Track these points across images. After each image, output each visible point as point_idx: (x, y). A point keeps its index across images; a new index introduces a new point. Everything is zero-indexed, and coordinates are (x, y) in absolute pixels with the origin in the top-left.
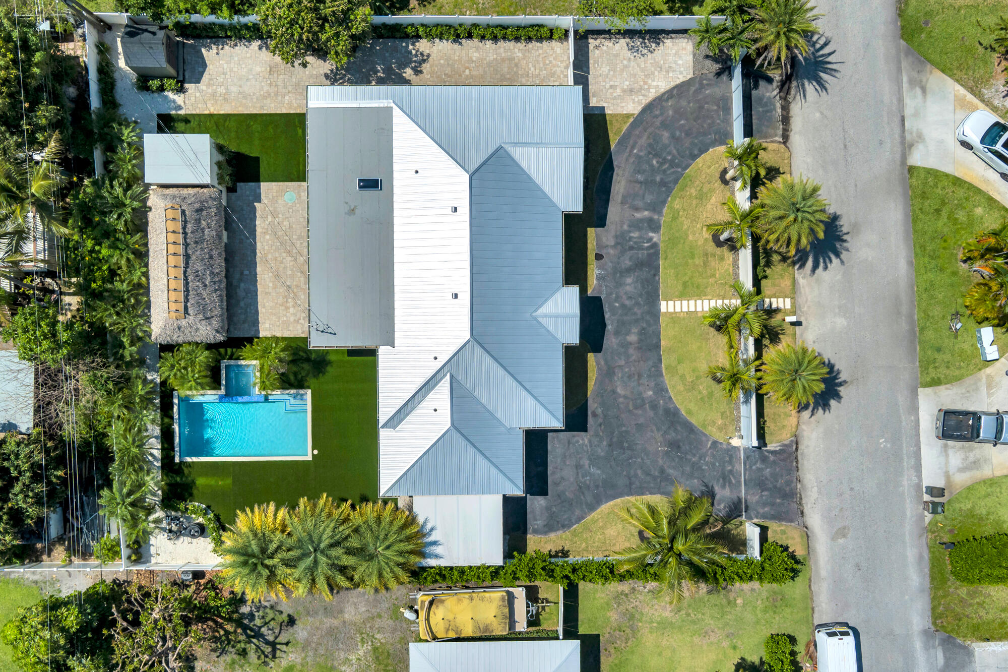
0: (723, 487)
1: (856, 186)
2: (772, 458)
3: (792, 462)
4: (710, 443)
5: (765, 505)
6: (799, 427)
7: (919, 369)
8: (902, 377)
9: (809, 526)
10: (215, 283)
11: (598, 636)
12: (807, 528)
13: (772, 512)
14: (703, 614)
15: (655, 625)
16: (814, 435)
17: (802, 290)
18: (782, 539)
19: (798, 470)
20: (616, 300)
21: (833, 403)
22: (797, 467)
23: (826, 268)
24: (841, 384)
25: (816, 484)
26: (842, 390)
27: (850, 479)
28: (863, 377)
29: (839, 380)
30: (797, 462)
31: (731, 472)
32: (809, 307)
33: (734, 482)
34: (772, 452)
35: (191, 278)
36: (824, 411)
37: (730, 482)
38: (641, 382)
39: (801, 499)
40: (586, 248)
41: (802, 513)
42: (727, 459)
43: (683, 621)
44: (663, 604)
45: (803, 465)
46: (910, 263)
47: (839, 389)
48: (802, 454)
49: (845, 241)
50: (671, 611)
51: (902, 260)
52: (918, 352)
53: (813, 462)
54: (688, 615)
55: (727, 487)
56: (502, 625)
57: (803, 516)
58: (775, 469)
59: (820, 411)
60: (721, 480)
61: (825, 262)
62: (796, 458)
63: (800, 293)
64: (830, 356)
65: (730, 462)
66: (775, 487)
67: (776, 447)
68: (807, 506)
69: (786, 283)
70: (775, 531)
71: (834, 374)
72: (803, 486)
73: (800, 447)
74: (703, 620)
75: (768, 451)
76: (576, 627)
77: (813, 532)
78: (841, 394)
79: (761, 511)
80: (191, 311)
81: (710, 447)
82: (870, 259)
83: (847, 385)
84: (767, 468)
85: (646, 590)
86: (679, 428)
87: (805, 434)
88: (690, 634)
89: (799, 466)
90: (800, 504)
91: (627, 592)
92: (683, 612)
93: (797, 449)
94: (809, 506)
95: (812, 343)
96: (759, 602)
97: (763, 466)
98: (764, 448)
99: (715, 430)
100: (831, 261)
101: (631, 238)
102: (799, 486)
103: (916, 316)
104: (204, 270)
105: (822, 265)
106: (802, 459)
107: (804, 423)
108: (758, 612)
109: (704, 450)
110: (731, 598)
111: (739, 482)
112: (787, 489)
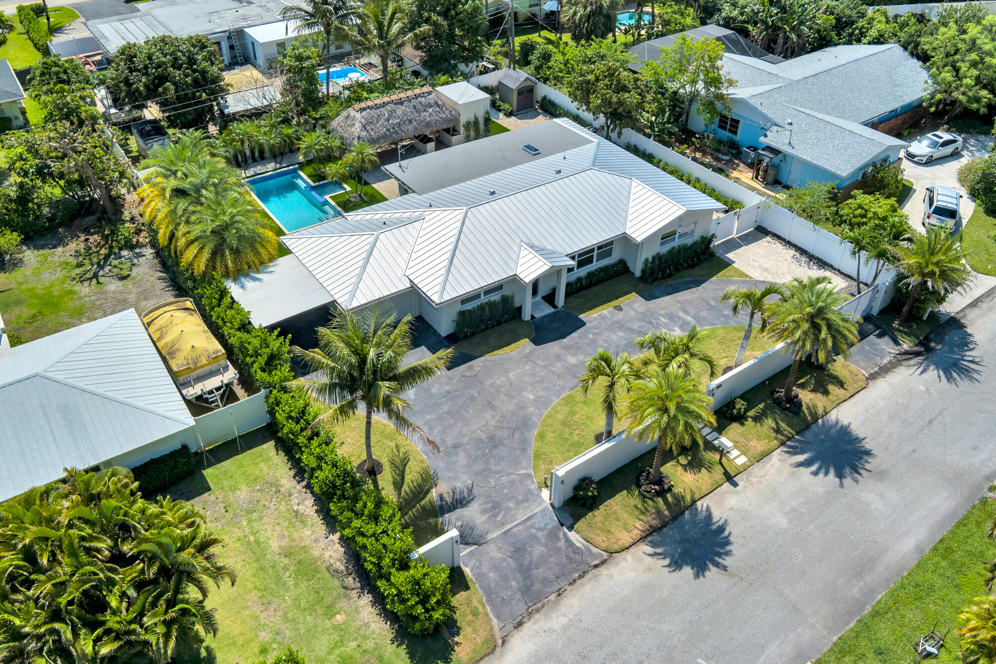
0: (484, 512)
1: (914, 451)
2: (562, 543)
3: (576, 571)
4: (525, 471)
5: (495, 568)
6: (624, 553)
7: (830, 645)
8: (799, 630)
9: (509, 645)
10: (394, 128)
11: (209, 489)
12: (503, 643)
13: (493, 584)
14: (296, 585)
15: (252, 539)
16: (631, 575)
17: (768, 467)
18: (465, 615)
19: (571, 584)
20: (594, 334)
21: (687, 571)
22: (574, 581)
23: (815, 473)
24: (717, 565)
25: (571, 616)
26: (713, 572)
27: (615, 654)
28: (751, 584)
29: (720, 560)
30: (581, 577)
31: (507, 510)
32: (759, 482)
33: (498, 519)
34: (568, 540)
35: (388, 107)
36: (669, 566)
37: (494, 516)
38: (536, 385)
39: (538, 611)
40: (617, 298)
41: (520, 624)
42: (520, 498)
43: (274, 567)
44: (285, 533)
45: (583, 585)
46: (919, 549)
47: (711, 566)
48: (596, 576)
49: (860, 474)
50: (280, 547)
51: (912, 539)
52: (847, 628)
53: (597, 595)
54: (285, 569)
55: (486, 516)
56: (185, 362)
57: (516, 628)
58: (551, 556)
59: (667, 562)
60: (490, 505)
61: (819, 469)
62: (585, 573)
63: (763, 467)
64: (734, 533)
65: (519, 503)
66: (529, 569)
67: (578, 541)
68: (534, 624)
69: (758, 446)
70: (469, 601)
71: (722, 551)
72: (556, 603)
73: (603, 570)
74: (287, 590)
75: (565, 535)
76: (210, 465)
77: (502, 655)
78: (707, 573)
79: (485, 569)
80: (364, 113)
81: (519, 475)
82: (873, 507)
83: (723, 572)
84: (545, 545)
85: (295, 508)
86: (516, 437)
87: (623, 564)
88: (258, 584)
89: (579, 582)
90: (530, 614)
91: (282, 489)
92: (287, 561)
93: (596, 566)
94: (536, 627)
95: (728, 507)
96: (353, 644)
97: (543, 541)
98: (566, 530)
99: (543, 467)
100: (826, 474)
101: (658, 319)
102: (552, 597)
103: (879, 597)
104: (398, 117)
105: (814, 468)
106: (590, 580)
107: (634, 555)
108: (337, 652)
109: (511, 471)
110: (339, 605)
111: (503, 524)
112: (537, 586)
